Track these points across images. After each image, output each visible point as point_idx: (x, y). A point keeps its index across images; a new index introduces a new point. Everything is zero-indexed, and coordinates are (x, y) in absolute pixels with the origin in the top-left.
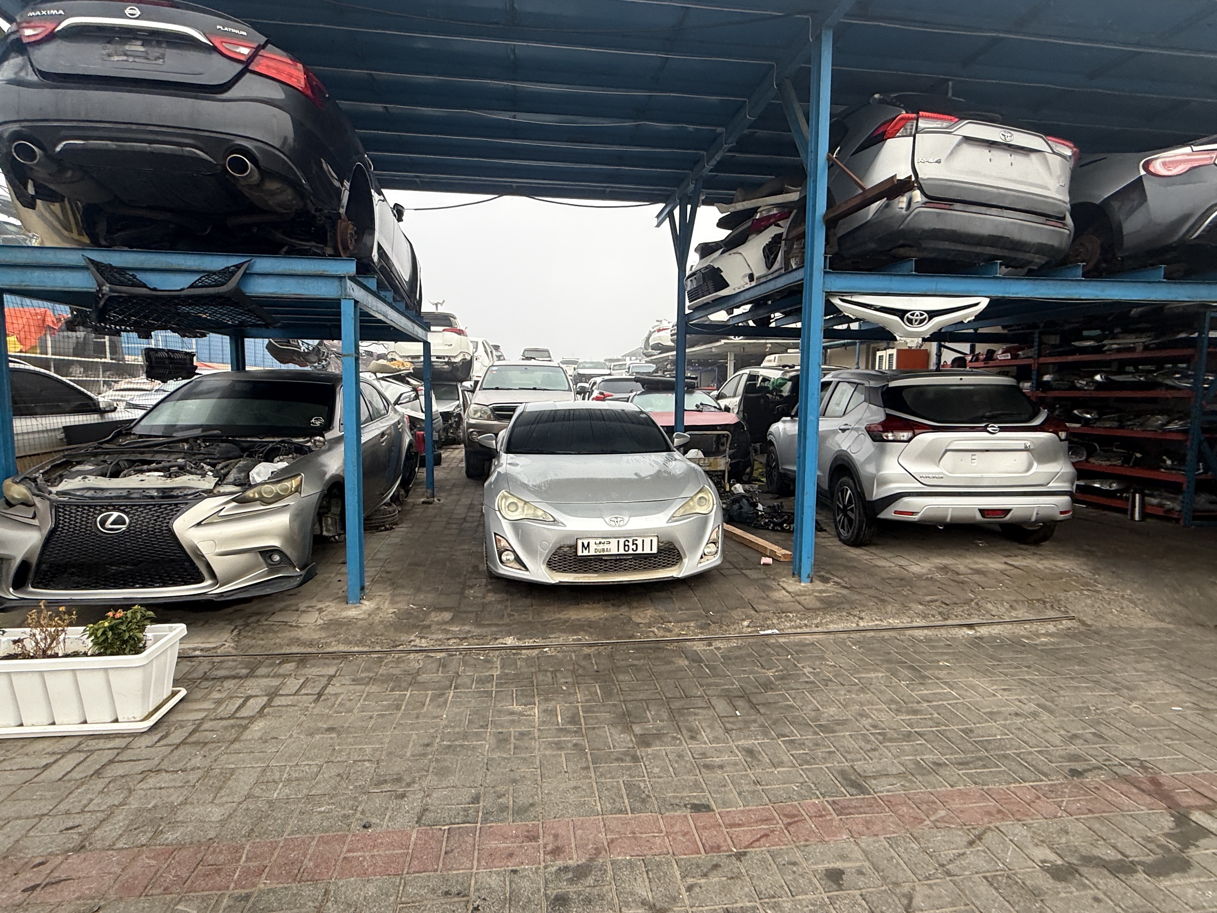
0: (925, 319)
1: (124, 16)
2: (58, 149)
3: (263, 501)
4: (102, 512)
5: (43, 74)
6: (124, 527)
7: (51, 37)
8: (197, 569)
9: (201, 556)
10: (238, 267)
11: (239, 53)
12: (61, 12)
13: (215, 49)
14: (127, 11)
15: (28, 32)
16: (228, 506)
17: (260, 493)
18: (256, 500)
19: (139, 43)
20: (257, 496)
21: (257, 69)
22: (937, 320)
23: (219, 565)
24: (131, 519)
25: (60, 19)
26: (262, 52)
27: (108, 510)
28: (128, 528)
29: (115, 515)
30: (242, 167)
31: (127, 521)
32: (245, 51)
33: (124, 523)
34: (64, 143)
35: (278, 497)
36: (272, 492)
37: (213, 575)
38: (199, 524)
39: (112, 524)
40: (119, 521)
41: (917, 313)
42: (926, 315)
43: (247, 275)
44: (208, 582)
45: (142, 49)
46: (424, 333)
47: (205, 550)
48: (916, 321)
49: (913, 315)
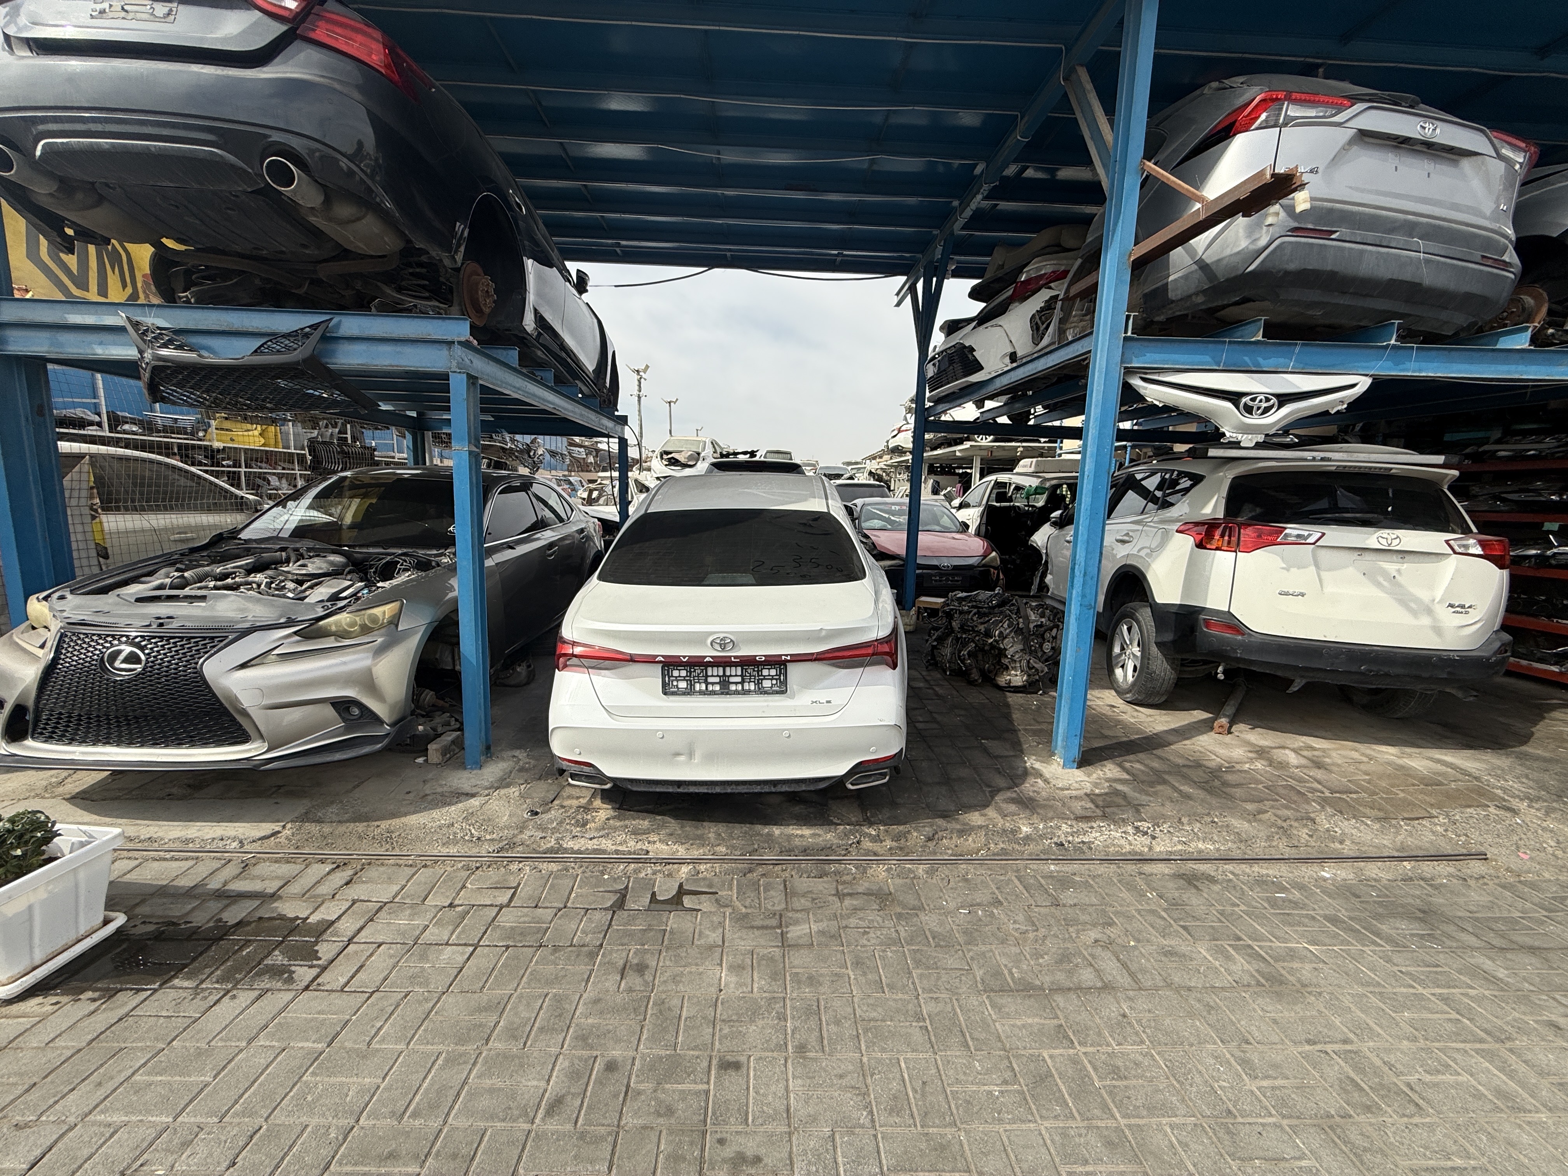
0: (1272, 407)
2: (38, 153)
3: (341, 635)
6: (139, 667)
8: (238, 726)
9: (241, 710)
10: (315, 327)
16: (287, 642)
17: (339, 625)
18: (331, 634)
20: (333, 629)
21: (311, 35)
22: (1289, 408)
23: (266, 721)
24: (148, 656)
26: (318, 10)
28: (144, 669)
29: (129, 649)
30: (286, 177)
31: (143, 659)
33: (138, 662)
34: (44, 142)
35: (365, 631)
36: (355, 623)
37: (260, 734)
38: (245, 665)
40: (132, 658)
41: (1262, 397)
42: (1274, 400)
43: (328, 339)
46: (618, 428)
47: (247, 701)
48: (1259, 408)
49: (1254, 400)
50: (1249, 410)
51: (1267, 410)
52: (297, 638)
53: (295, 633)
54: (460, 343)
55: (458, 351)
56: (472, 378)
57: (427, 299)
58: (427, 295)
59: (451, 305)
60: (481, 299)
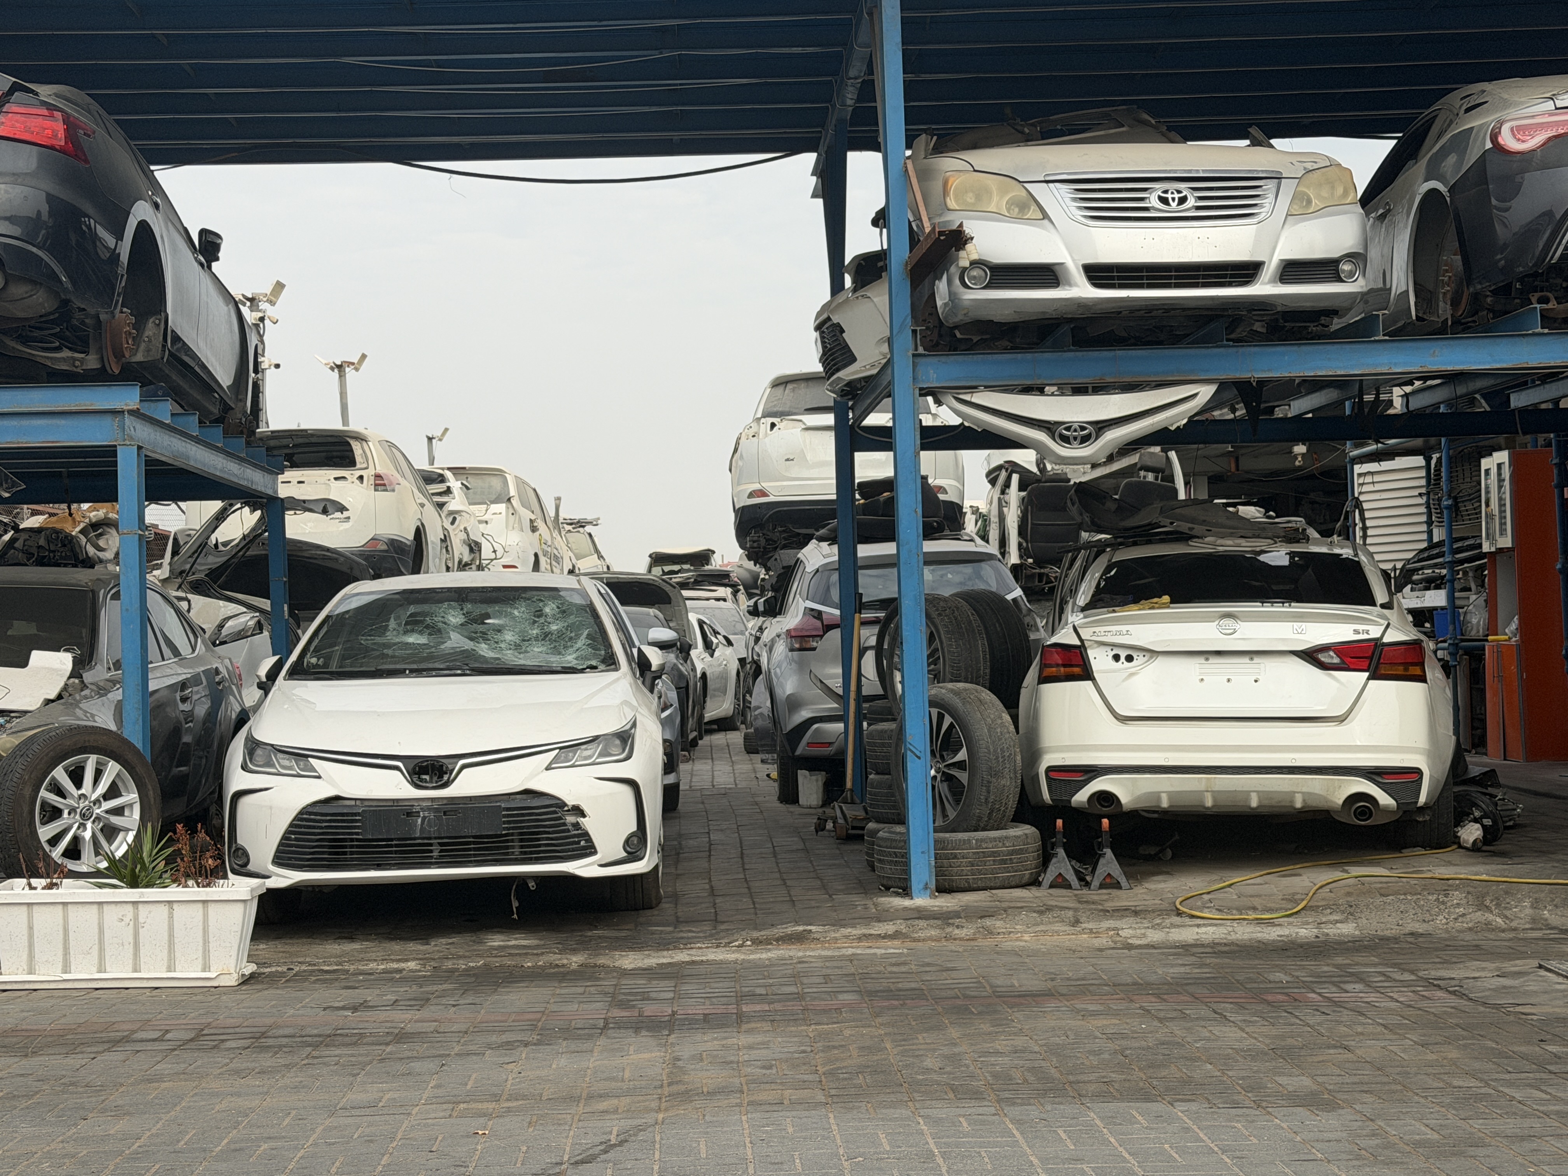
0: (1089, 435)
22: (1108, 434)
26: (7, 107)
41: (1076, 426)
42: (1090, 428)
46: (268, 480)
48: (1075, 438)
49: (1068, 429)
50: (1065, 439)
51: (1085, 439)
54: (129, 412)
55: (128, 420)
56: (140, 448)
57: (58, 349)
58: (57, 344)
59: (86, 352)
60: (124, 341)
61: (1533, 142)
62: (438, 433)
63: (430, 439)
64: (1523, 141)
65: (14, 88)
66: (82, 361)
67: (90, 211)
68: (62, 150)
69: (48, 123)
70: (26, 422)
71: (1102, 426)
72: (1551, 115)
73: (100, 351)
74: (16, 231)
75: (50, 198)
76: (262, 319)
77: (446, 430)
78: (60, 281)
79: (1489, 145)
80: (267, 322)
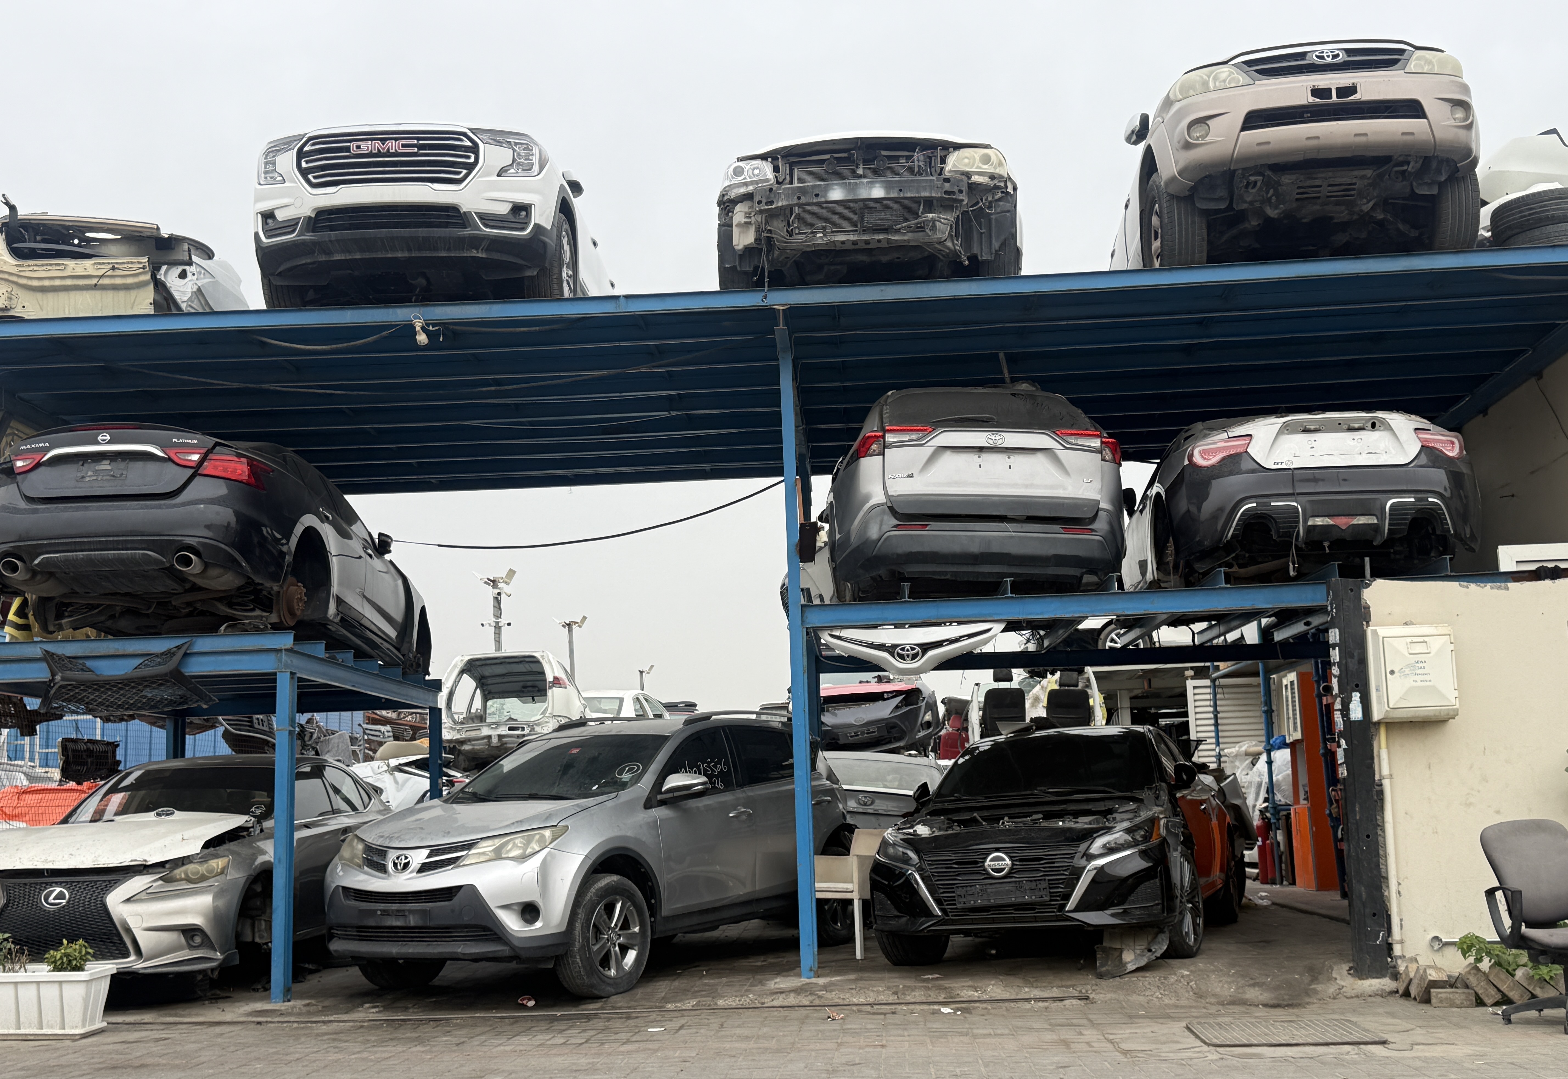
0: (917, 654)
1: (98, 443)
2: (36, 562)
3: (189, 880)
4: (46, 889)
5: (30, 500)
6: (64, 902)
7: (38, 465)
8: (125, 944)
9: (129, 930)
10: (178, 647)
11: (191, 460)
12: (47, 444)
13: (170, 459)
14: (100, 438)
15: (19, 464)
16: (155, 884)
17: (186, 874)
18: (181, 880)
19: (108, 462)
20: (183, 876)
21: (205, 472)
22: (931, 653)
23: (144, 939)
24: (71, 894)
25: (47, 450)
26: (211, 456)
27: (52, 886)
28: (68, 902)
29: (58, 890)
30: (188, 562)
31: (67, 896)
32: (196, 457)
33: (64, 898)
34: (42, 557)
35: (203, 878)
36: (198, 873)
37: (138, 952)
38: (128, 900)
39: (54, 899)
40: (61, 896)
41: (908, 647)
42: (918, 649)
43: (186, 655)
44: (132, 958)
45: (109, 467)
46: (429, 696)
47: (134, 924)
48: (908, 656)
49: (903, 649)
50: (902, 657)
51: (914, 657)
52: (161, 882)
53: (160, 878)
54: (286, 650)
55: (284, 656)
56: (292, 674)
57: (253, 610)
58: (252, 607)
59: (271, 612)
60: (295, 604)
61: (1214, 460)
62: (646, 669)
63: (641, 672)
64: (1208, 460)
65: (217, 444)
66: (267, 617)
67: (266, 521)
68: (247, 484)
69: (238, 466)
70: (220, 658)
71: (926, 647)
72: (1226, 442)
73: (279, 612)
74: (210, 534)
75: (237, 514)
76: (499, 594)
77: (652, 666)
78: (241, 566)
79: (1186, 462)
80: (503, 596)
